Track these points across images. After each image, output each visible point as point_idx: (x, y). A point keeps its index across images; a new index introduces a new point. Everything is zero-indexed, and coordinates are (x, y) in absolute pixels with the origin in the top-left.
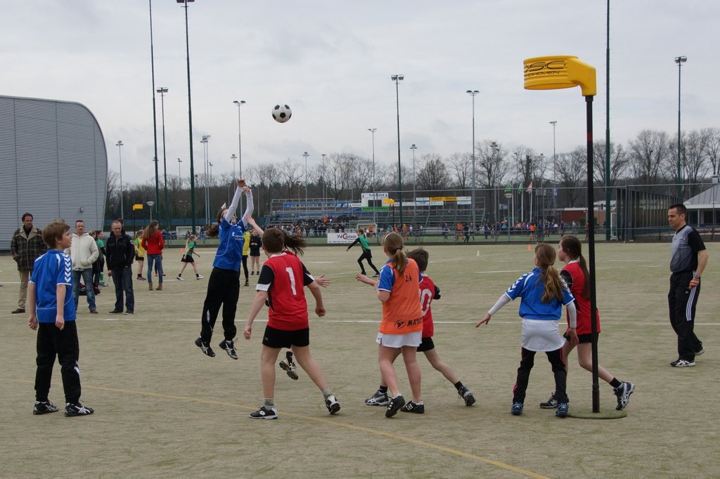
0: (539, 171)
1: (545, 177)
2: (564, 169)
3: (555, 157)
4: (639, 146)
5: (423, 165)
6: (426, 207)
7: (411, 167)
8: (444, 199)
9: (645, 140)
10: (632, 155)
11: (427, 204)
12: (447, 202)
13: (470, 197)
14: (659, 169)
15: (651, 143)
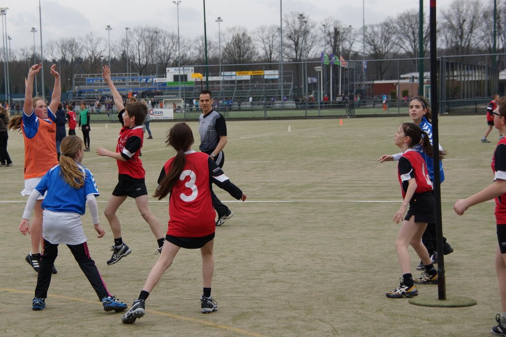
0: (347, 43)
1: (353, 49)
2: (373, 41)
3: (365, 28)
4: (451, 15)
5: (229, 39)
6: (232, 82)
7: (217, 40)
8: (251, 73)
9: (458, 9)
10: (444, 26)
11: (234, 78)
12: (254, 76)
13: (278, 71)
14: (472, 39)
15: (464, 12)
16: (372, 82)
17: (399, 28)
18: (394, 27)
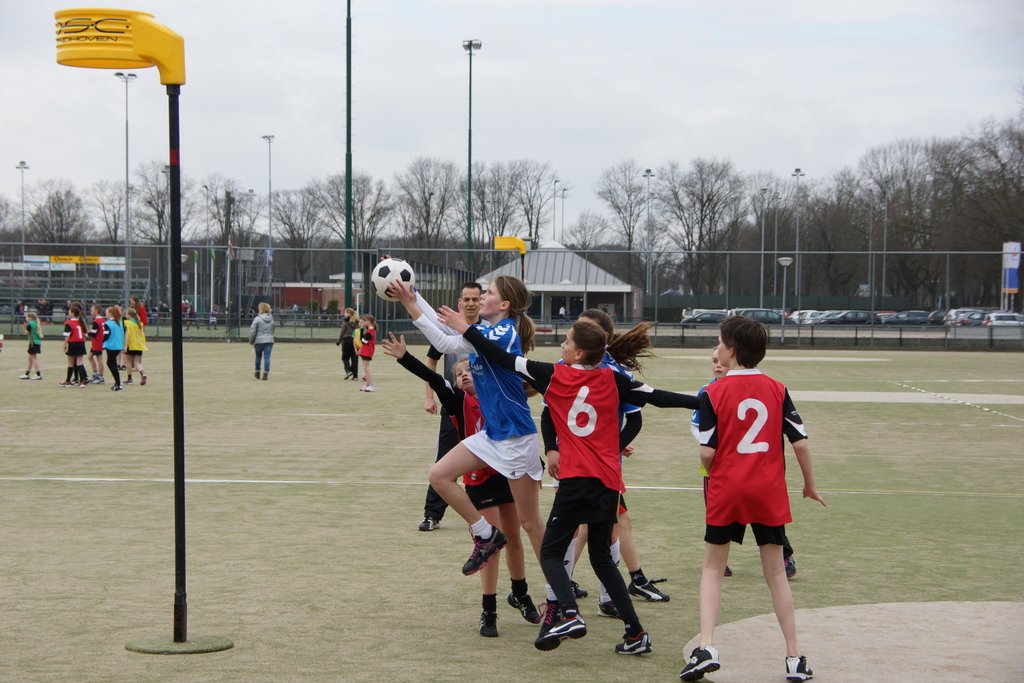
0: (246, 218)
1: (256, 230)
2: (289, 218)
3: (273, 195)
4: (412, 185)
5: (40, 200)
6: (43, 273)
8: (76, 259)
9: (422, 175)
10: (401, 199)
11: (45, 267)
12: (82, 265)
13: (124, 258)
14: (444, 223)
15: (432, 180)
16: (281, 285)
17: (330, 200)
18: (323, 198)
